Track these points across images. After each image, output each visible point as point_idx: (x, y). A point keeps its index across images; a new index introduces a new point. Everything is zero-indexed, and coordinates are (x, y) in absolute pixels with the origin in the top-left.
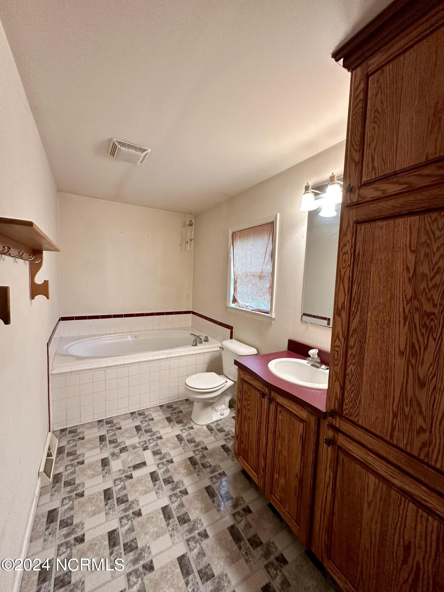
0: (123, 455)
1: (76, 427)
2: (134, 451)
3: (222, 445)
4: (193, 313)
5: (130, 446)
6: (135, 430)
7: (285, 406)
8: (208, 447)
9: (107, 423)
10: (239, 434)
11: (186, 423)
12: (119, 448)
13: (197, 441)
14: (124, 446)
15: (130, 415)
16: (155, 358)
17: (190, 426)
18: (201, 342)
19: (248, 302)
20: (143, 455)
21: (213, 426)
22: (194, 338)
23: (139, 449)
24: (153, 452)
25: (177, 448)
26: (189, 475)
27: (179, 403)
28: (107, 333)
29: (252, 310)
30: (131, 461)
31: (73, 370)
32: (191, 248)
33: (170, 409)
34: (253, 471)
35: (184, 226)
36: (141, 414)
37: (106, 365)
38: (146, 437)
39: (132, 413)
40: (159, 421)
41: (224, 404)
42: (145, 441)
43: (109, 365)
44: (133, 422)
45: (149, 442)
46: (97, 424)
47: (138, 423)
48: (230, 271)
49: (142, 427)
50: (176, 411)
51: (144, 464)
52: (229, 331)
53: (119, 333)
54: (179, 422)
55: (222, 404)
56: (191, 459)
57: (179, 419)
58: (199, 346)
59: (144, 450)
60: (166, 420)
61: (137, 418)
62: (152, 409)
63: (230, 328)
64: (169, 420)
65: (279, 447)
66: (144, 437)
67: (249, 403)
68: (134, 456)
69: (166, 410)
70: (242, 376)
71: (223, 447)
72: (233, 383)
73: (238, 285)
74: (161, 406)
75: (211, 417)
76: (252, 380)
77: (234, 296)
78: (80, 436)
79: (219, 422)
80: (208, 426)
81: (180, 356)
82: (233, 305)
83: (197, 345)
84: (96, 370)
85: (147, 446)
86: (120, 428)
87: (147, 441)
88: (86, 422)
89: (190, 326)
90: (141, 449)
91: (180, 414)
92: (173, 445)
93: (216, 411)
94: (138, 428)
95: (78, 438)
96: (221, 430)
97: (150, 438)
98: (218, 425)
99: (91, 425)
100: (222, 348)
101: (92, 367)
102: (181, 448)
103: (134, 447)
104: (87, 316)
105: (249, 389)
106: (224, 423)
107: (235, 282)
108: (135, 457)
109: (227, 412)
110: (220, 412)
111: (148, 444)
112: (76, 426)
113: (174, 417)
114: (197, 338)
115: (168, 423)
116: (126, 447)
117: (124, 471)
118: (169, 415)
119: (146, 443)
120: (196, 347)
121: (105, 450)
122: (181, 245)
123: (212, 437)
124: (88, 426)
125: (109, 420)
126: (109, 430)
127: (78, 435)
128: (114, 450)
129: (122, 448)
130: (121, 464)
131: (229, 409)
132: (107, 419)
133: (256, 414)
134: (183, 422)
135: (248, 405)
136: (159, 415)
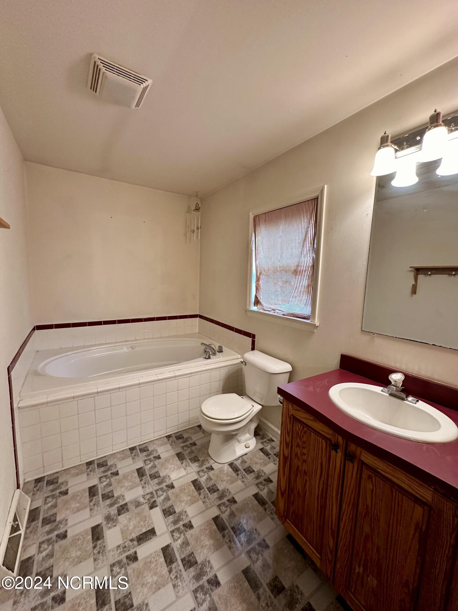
0: (123, 519)
1: (57, 475)
2: (136, 511)
3: (253, 494)
4: (201, 317)
5: (131, 502)
6: (136, 474)
7: (378, 470)
8: (237, 499)
9: (100, 465)
10: (285, 489)
11: (203, 461)
12: (116, 506)
13: (220, 489)
14: (123, 503)
15: (129, 452)
16: (160, 377)
17: (208, 465)
18: (214, 354)
19: (276, 304)
20: (150, 517)
21: (238, 463)
22: (203, 347)
23: (143, 506)
24: (163, 510)
25: (196, 502)
26: (217, 549)
27: (190, 431)
28: (97, 343)
29: (283, 315)
30: (135, 527)
31: (49, 400)
32: (198, 238)
33: (181, 440)
34: (311, 547)
35: (189, 211)
36: (144, 449)
37: (96, 391)
38: (152, 486)
39: (132, 449)
40: (167, 460)
41: (249, 433)
42: (152, 493)
43: (99, 390)
44: (134, 462)
45: (157, 493)
46: (85, 467)
47: (140, 464)
48: (251, 266)
49: (146, 470)
50: (188, 443)
51: (152, 532)
52: (250, 339)
53: (112, 343)
54: (195, 460)
55: (246, 433)
56: (216, 519)
57: (193, 455)
58: (214, 359)
59: (151, 508)
60: (177, 458)
61: (138, 456)
62: (157, 442)
63: (252, 336)
64: (180, 456)
65: (367, 529)
66: (150, 487)
67: (305, 451)
68: (138, 519)
69: (174, 442)
70: (292, 412)
71: (256, 496)
72: (261, 407)
73: (261, 282)
74: (168, 437)
75: (234, 452)
76: (311, 420)
77: (256, 297)
78: (62, 490)
79: (245, 457)
80: (231, 465)
81: (191, 373)
82: (255, 308)
83: (210, 358)
84: (82, 398)
85: (155, 501)
86: (117, 474)
87: (154, 493)
88: (70, 466)
89: (197, 332)
90: (146, 507)
91: (194, 448)
92: (189, 498)
93: (239, 441)
94: (140, 472)
95: (60, 493)
96: (249, 470)
97: (158, 487)
98: (244, 462)
99: (76, 470)
100: (244, 363)
101: (76, 394)
102: (200, 502)
103: (138, 504)
104: (70, 324)
105: (305, 432)
106: (251, 459)
107: (258, 280)
108: (139, 522)
109: (253, 443)
110: (245, 444)
111: (155, 498)
112: (57, 472)
113: (186, 453)
114: (207, 347)
115: (179, 462)
116: (126, 504)
117: (125, 547)
118: (179, 450)
119: (153, 497)
120: (209, 360)
121: (97, 511)
122: (185, 234)
123: (239, 482)
124: (73, 471)
125: (101, 461)
126: (102, 477)
127: (58, 487)
128: (110, 510)
129: (121, 506)
130: (120, 536)
131: (254, 438)
132: (99, 459)
133: (319, 471)
134: (199, 460)
135: (304, 454)
136: (167, 451)
